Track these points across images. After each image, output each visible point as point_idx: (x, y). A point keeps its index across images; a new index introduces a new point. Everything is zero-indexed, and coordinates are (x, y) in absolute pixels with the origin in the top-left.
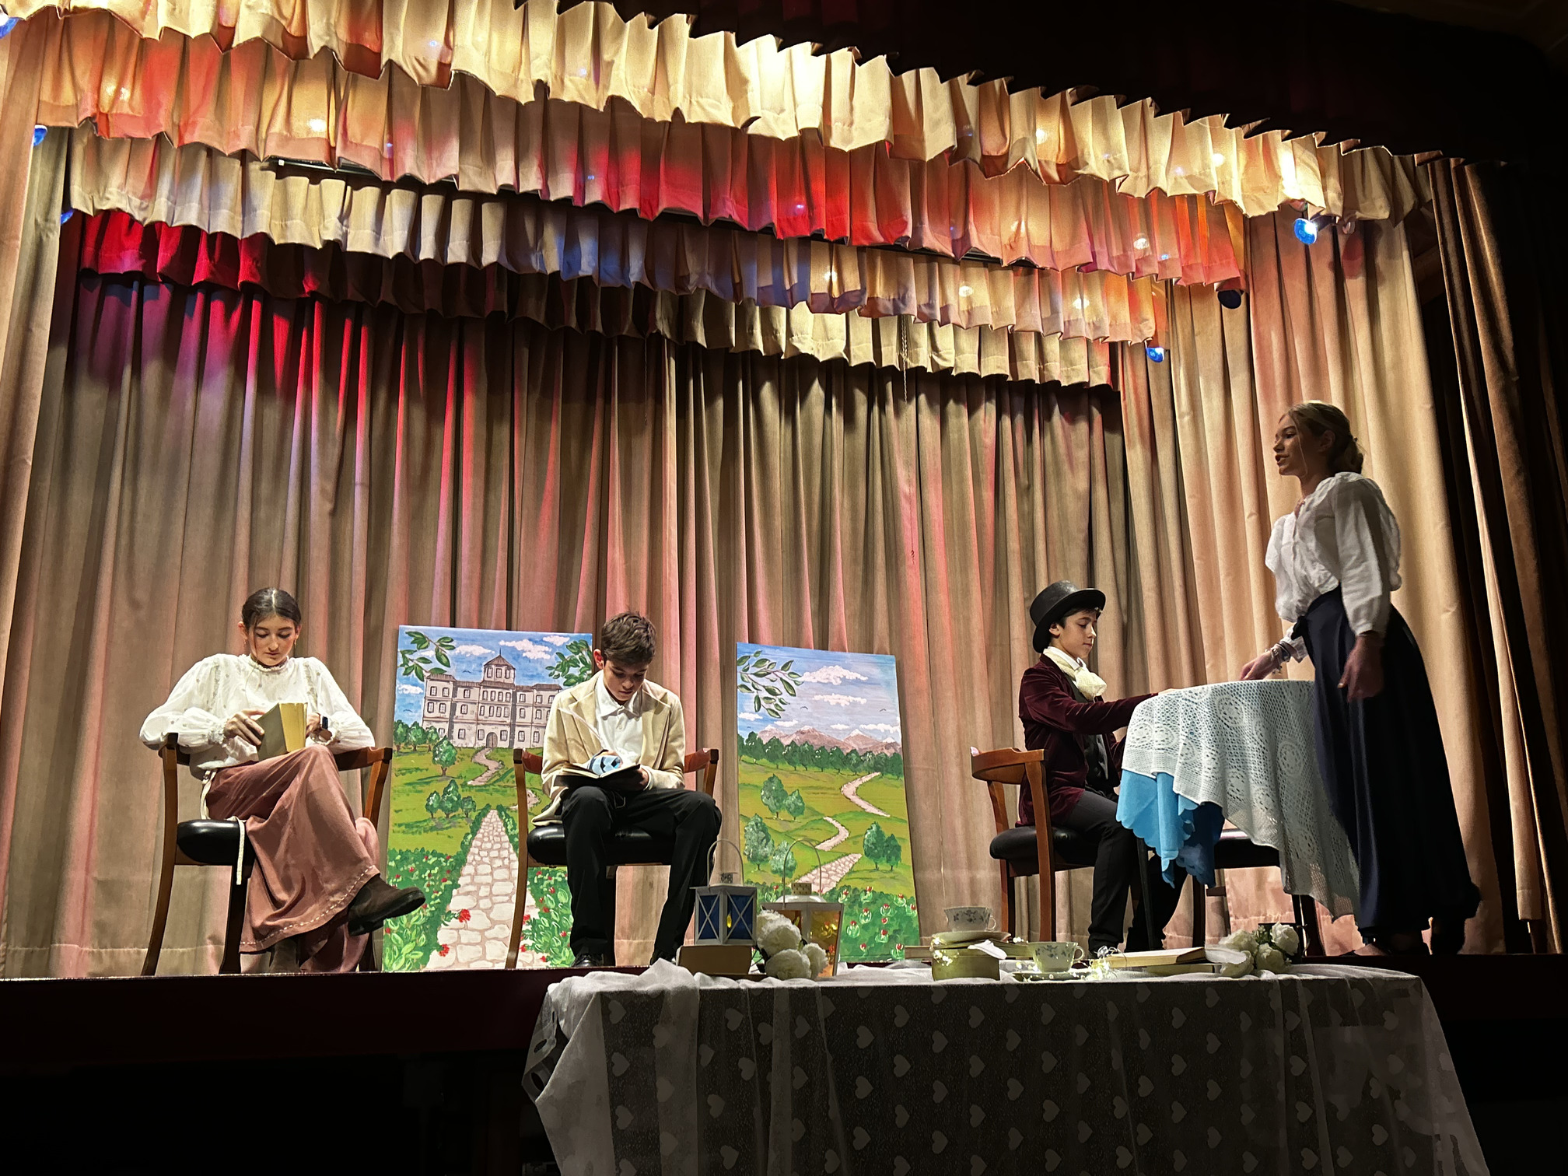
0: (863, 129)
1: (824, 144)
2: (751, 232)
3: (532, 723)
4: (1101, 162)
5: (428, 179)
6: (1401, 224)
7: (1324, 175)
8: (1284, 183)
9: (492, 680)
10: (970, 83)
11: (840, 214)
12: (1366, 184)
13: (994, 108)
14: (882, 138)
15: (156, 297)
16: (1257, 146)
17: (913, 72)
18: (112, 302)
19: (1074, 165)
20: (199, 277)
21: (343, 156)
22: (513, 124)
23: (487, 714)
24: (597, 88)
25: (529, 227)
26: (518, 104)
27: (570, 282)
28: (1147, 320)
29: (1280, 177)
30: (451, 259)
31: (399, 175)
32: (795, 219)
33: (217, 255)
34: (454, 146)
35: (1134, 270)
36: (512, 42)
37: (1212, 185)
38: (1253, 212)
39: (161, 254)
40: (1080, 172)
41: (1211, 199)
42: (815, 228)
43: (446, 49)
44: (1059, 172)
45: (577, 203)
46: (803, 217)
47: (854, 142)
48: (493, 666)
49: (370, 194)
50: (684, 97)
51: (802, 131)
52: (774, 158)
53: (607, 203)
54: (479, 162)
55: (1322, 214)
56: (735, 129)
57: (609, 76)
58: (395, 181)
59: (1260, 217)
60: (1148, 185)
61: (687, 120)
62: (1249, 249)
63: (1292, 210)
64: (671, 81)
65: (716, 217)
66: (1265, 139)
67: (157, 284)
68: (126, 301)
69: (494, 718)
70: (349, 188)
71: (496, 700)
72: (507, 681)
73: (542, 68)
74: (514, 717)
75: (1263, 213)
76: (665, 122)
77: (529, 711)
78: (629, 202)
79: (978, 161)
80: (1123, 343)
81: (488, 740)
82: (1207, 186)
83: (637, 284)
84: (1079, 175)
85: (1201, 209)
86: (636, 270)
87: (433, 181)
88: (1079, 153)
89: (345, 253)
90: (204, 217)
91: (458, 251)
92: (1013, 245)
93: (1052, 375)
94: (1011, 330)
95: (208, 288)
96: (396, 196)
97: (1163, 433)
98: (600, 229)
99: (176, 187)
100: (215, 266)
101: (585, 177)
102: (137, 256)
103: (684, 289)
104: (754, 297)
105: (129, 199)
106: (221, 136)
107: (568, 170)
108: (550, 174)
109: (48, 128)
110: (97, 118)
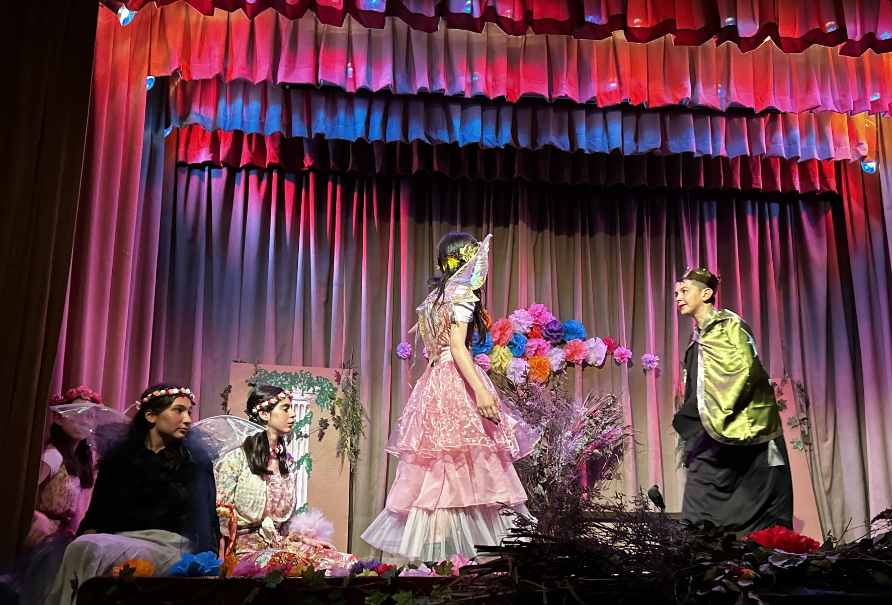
2: (581, 105)
11: (641, 87)
15: (219, 176)
20: (244, 162)
22: (426, 48)
27: (463, 147)
28: (862, 144)
30: (389, 139)
31: (356, 88)
32: (610, 93)
33: (253, 148)
34: (389, 66)
35: (852, 109)
39: (221, 149)
42: (624, 98)
45: (468, 95)
46: (616, 91)
52: (595, 54)
53: (486, 93)
54: (405, 75)
65: (557, 96)
68: (202, 179)
78: (502, 92)
80: (845, 161)
83: (507, 145)
86: (506, 137)
87: (378, 90)
89: (327, 140)
90: (245, 124)
91: (394, 134)
92: (763, 98)
93: (793, 186)
94: (763, 157)
95: (248, 168)
96: (356, 102)
97: (875, 223)
98: (482, 112)
99: (228, 107)
100: (252, 154)
101: (472, 79)
102: (208, 151)
103: (536, 145)
104: (584, 148)
105: (202, 117)
106: (251, 73)
107: (461, 74)
108: (450, 78)
109: (155, 78)
110: (182, 68)
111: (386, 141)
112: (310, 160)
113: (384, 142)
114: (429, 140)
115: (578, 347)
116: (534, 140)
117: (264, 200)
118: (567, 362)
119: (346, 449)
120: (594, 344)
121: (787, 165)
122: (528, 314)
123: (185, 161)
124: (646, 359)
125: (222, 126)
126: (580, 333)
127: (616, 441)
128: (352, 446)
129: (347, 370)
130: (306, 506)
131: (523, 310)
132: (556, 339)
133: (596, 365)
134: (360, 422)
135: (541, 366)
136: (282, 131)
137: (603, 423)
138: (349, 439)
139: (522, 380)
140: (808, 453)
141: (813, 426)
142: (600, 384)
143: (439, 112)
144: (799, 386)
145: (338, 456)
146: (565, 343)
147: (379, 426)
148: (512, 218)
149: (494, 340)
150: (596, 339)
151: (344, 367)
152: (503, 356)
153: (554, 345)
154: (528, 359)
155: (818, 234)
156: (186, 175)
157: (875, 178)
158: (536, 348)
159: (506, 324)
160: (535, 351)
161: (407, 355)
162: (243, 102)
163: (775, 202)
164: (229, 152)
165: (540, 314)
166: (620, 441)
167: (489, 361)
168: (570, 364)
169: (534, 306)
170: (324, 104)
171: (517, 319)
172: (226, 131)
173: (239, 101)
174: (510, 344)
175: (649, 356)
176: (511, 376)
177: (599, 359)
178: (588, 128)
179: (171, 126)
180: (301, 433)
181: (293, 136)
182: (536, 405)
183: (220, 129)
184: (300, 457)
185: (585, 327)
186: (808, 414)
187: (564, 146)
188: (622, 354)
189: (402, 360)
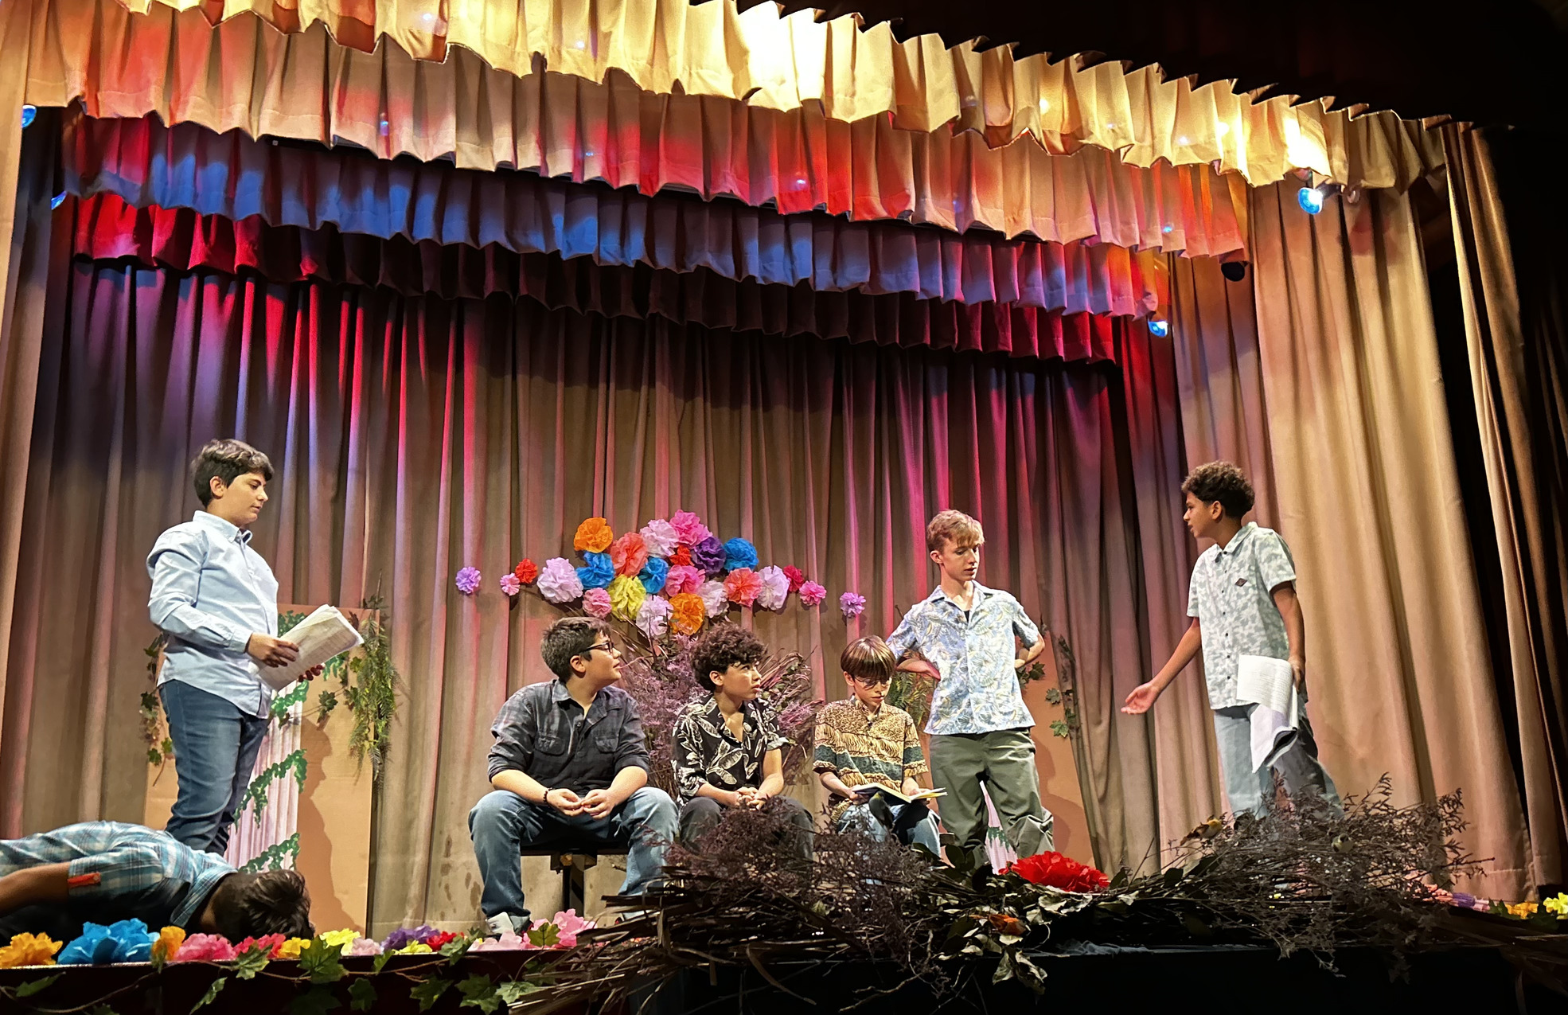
0: (865, 99)
1: (827, 116)
2: (754, 208)
4: (1105, 133)
5: (425, 157)
6: (1406, 194)
7: (1329, 143)
8: (1288, 151)
10: (975, 50)
11: (842, 188)
12: (1372, 152)
13: (997, 77)
14: (886, 109)
16: (1262, 113)
17: (915, 39)
18: (105, 285)
19: (1077, 134)
20: (195, 260)
21: (337, 134)
22: (509, 101)
24: (595, 60)
26: (515, 77)
27: (567, 261)
28: (1150, 294)
29: (1285, 145)
30: (449, 238)
31: (395, 153)
32: (797, 193)
33: (212, 238)
34: (451, 121)
35: (1138, 242)
36: (508, 16)
37: (1217, 154)
38: (1257, 181)
39: (155, 238)
40: (1084, 141)
41: (1216, 168)
42: (818, 202)
43: (440, 21)
44: (1063, 142)
45: (577, 179)
46: (805, 191)
47: (856, 114)
50: (684, 69)
51: (802, 102)
52: (774, 132)
53: (606, 179)
54: (475, 138)
55: (1328, 182)
56: (734, 102)
57: (607, 47)
58: (391, 159)
59: (1266, 186)
60: (1153, 155)
61: (686, 93)
62: (1253, 220)
63: (1297, 179)
64: (670, 52)
65: (717, 192)
66: (1270, 106)
68: (119, 286)
73: (539, 41)
75: (1269, 182)
76: (664, 94)
78: (629, 178)
79: (982, 132)
80: (1125, 316)
82: (1211, 155)
83: (638, 262)
84: (1083, 145)
85: (1205, 178)
86: (636, 249)
87: (431, 159)
88: (1084, 123)
89: (342, 234)
90: (199, 199)
91: (456, 232)
92: (1016, 217)
93: (1056, 351)
94: (1014, 305)
95: (202, 272)
96: (394, 176)
97: (1166, 409)
98: (599, 207)
99: (169, 168)
100: (211, 249)
101: (584, 153)
102: (130, 240)
103: (684, 267)
104: (756, 275)
105: (122, 182)
106: (213, 114)
107: (566, 146)
108: (548, 150)
109: (38, 108)
110: (87, 96)
111: (442, 242)
112: (312, 266)
113: (439, 242)
114: (513, 246)
115: (746, 580)
116: (681, 257)
117: (230, 325)
118: (730, 603)
119: (366, 743)
120: (771, 576)
121: (1047, 318)
122: (670, 527)
123: (89, 254)
124: (846, 600)
125: (158, 200)
126: (748, 559)
127: (802, 726)
128: (376, 737)
129: (369, 611)
130: (296, 839)
131: (663, 521)
132: (713, 567)
133: (773, 609)
134: (391, 697)
135: (690, 611)
136: (265, 216)
137: (784, 697)
138: (371, 725)
139: (661, 631)
140: (1074, 741)
141: (1081, 702)
142: (779, 638)
143: (528, 203)
144: (1062, 643)
145: (352, 754)
146: (727, 574)
147: (423, 705)
148: (645, 379)
149: (617, 566)
150: (773, 568)
151: (365, 606)
152: (631, 593)
153: (710, 577)
154: (670, 597)
155: (1089, 421)
156: (90, 277)
157: (1166, 345)
158: (682, 581)
159: (636, 543)
160: (681, 585)
161: (474, 587)
162: (197, 162)
163: (1028, 372)
164: (168, 242)
165: (690, 527)
166: (807, 725)
167: (609, 599)
168: (733, 606)
169: (679, 515)
170: (338, 172)
171: (654, 534)
172: (165, 207)
173: (190, 160)
174: (642, 573)
175: (851, 596)
176: (643, 624)
177: (778, 598)
178: (764, 245)
179: (65, 192)
180: (288, 715)
181: (284, 223)
182: (682, 670)
183: (155, 205)
184: (286, 757)
185: (757, 549)
186: (1074, 685)
187: (725, 270)
188: (812, 593)
189: (465, 597)
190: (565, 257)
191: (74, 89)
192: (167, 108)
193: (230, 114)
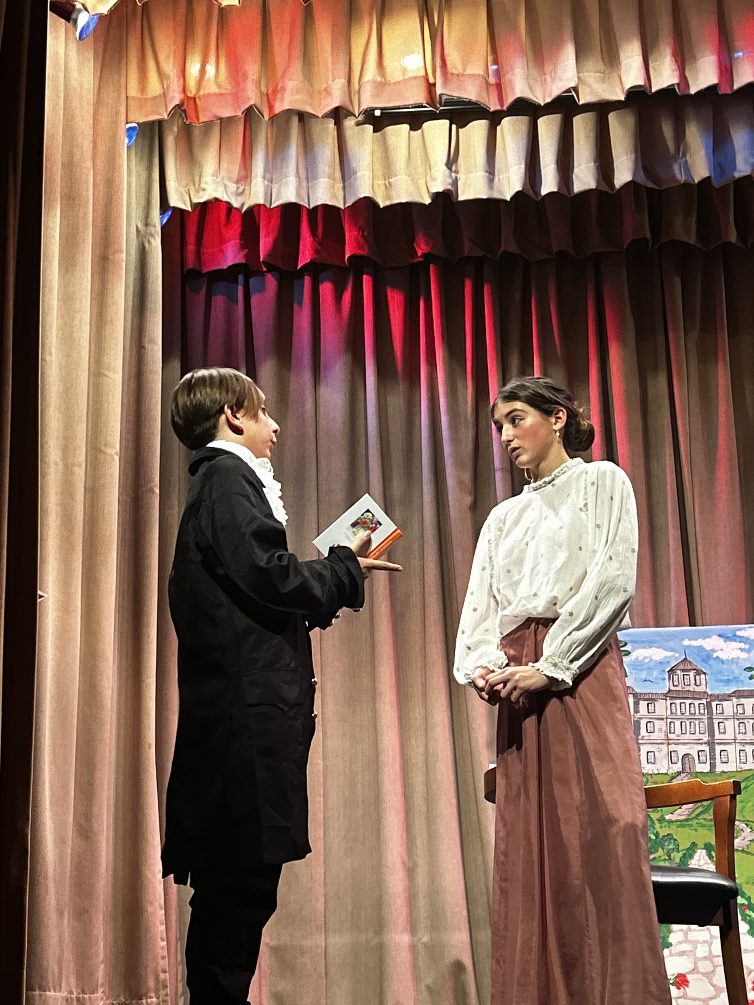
3: (735, 739)
5: (542, 98)
9: (679, 688)
15: (262, 288)
18: (219, 301)
20: (304, 258)
21: (444, 92)
23: (678, 731)
25: (668, 131)
30: (578, 187)
31: (509, 100)
33: (320, 231)
34: (569, 52)
39: (262, 240)
45: (724, 90)
48: (679, 672)
49: (478, 129)
54: (600, 65)
58: (505, 108)
67: (262, 274)
68: (233, 299)
69: (687, 736)
70: (454, 127)
71: (688, 713)
72: (697, 689)
74: (712, 734)
77: (729, 724)
81: (683, 764)
87: (548, 100)
91: (586, 177)
99: (271, 163)
100: (320, 244)
101: (731, 57)
102: (237, 247)
106: (312, 97)
107: (707, 53)
108: (687, 63)
109: (138, 124)
110: (186, 104)
111: (569, 193)
112: (426, 243)
113: (565, 193)
114: (654, 183)
123: (199, 267)
125: (262, 199)
156: (203, 296)
164: (276, 242)
173: (291, 150)
179: (170, 208)
183: (259, 205)
190: (716, 184)
191: (173, 98)
192: (265, 99)
193: (328, 92)
